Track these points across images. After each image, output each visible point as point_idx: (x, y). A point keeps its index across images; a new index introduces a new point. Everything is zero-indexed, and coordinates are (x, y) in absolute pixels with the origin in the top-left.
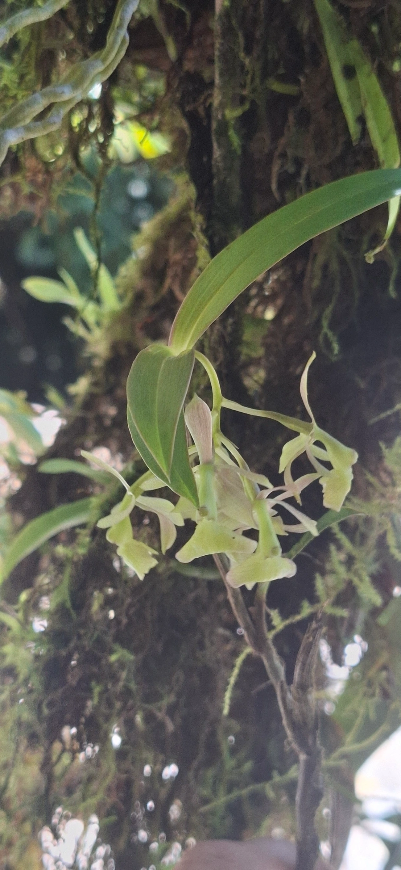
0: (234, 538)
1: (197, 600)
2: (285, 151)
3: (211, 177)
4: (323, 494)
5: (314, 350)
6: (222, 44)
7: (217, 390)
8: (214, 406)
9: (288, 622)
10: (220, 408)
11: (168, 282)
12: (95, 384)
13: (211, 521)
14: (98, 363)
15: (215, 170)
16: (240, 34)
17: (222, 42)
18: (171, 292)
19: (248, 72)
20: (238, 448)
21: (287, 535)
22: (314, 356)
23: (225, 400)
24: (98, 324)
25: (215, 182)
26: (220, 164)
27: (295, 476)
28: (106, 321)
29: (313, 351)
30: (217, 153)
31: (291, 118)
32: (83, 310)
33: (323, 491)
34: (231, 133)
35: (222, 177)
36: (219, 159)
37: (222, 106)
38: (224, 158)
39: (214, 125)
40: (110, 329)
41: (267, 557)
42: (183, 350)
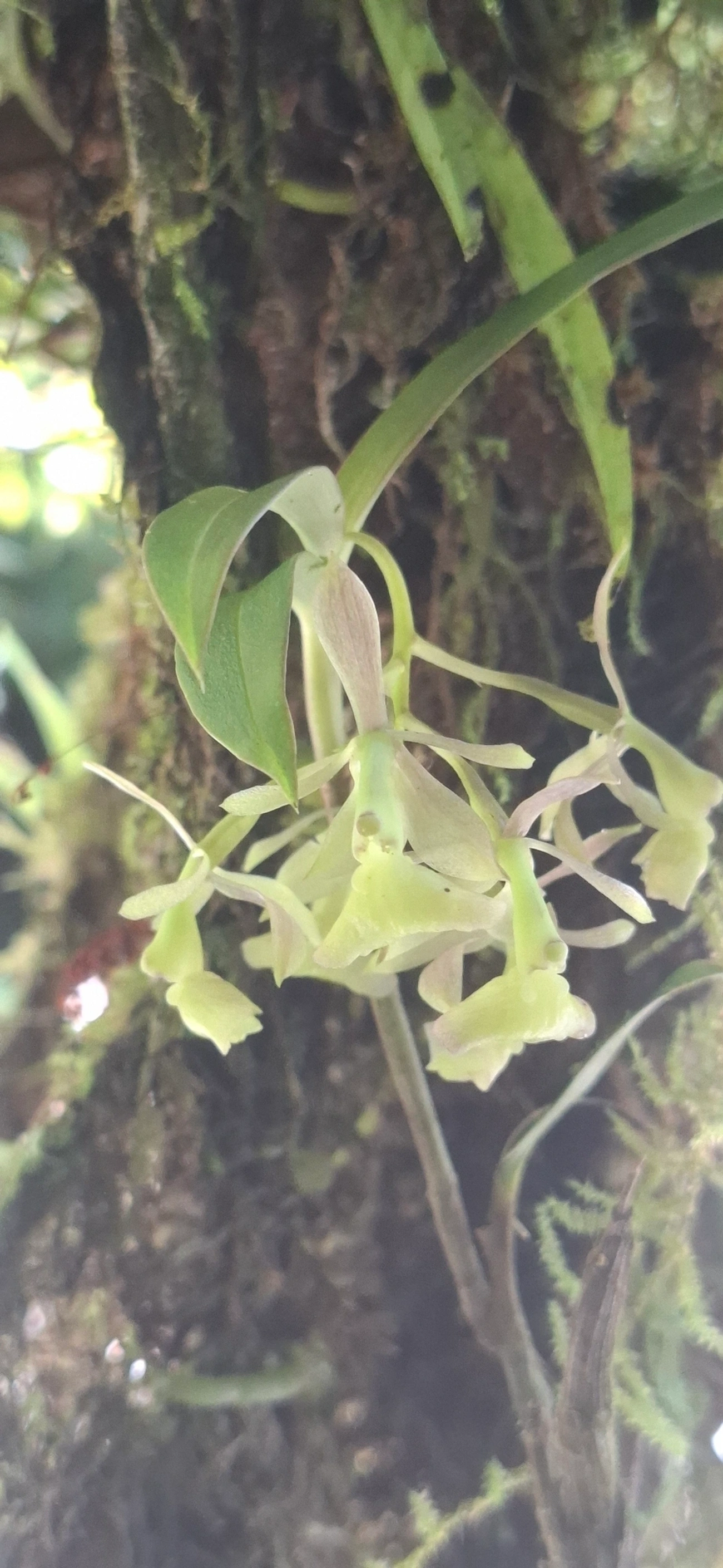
1: (241, 1465)
2: (342, 342)
3: (154, 407)
6: (133, 77)
9: (456, 1520)
15: (160, 392)
16: (173, 49)
17: (132, 70)
19: (201, 135)
25: (164, 419)
26: (170, 374)
30: (160, 348)
31: (339, 256)
34: (182, 290)
35: (178, 405)
36: (166, 361)
37: (152, 225)
38: (176, 356)
39: (143, 278)
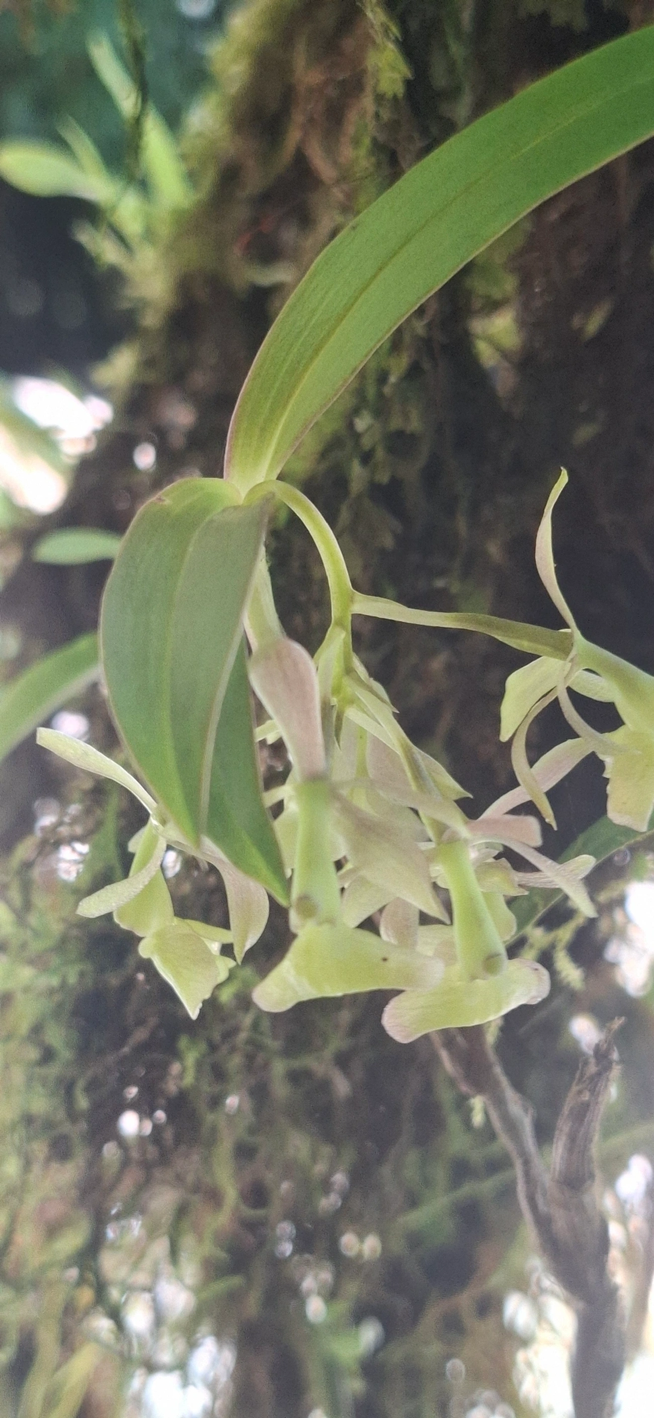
0: (385, 960)
4: (607, 781)
5: (562, 466)
7: (339, 577)
8: (335, 616)
10: (350, 618)
11: (293, 137)
12: (148, 363)
13: (326, 927)
14: (151, 320)
18: (301, 161)
20: (398, 712)
21: (526, 893)
22: (564, 479)
23: (359, 596)
24: (149, 234)
27: (535, 751)
28: (164, 230)
29: (562, 468)
32: (114, 208)
33: (606, 775)
40: (172, 248)
41: (473, 978)
42: (258, 482)
